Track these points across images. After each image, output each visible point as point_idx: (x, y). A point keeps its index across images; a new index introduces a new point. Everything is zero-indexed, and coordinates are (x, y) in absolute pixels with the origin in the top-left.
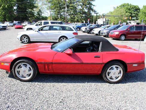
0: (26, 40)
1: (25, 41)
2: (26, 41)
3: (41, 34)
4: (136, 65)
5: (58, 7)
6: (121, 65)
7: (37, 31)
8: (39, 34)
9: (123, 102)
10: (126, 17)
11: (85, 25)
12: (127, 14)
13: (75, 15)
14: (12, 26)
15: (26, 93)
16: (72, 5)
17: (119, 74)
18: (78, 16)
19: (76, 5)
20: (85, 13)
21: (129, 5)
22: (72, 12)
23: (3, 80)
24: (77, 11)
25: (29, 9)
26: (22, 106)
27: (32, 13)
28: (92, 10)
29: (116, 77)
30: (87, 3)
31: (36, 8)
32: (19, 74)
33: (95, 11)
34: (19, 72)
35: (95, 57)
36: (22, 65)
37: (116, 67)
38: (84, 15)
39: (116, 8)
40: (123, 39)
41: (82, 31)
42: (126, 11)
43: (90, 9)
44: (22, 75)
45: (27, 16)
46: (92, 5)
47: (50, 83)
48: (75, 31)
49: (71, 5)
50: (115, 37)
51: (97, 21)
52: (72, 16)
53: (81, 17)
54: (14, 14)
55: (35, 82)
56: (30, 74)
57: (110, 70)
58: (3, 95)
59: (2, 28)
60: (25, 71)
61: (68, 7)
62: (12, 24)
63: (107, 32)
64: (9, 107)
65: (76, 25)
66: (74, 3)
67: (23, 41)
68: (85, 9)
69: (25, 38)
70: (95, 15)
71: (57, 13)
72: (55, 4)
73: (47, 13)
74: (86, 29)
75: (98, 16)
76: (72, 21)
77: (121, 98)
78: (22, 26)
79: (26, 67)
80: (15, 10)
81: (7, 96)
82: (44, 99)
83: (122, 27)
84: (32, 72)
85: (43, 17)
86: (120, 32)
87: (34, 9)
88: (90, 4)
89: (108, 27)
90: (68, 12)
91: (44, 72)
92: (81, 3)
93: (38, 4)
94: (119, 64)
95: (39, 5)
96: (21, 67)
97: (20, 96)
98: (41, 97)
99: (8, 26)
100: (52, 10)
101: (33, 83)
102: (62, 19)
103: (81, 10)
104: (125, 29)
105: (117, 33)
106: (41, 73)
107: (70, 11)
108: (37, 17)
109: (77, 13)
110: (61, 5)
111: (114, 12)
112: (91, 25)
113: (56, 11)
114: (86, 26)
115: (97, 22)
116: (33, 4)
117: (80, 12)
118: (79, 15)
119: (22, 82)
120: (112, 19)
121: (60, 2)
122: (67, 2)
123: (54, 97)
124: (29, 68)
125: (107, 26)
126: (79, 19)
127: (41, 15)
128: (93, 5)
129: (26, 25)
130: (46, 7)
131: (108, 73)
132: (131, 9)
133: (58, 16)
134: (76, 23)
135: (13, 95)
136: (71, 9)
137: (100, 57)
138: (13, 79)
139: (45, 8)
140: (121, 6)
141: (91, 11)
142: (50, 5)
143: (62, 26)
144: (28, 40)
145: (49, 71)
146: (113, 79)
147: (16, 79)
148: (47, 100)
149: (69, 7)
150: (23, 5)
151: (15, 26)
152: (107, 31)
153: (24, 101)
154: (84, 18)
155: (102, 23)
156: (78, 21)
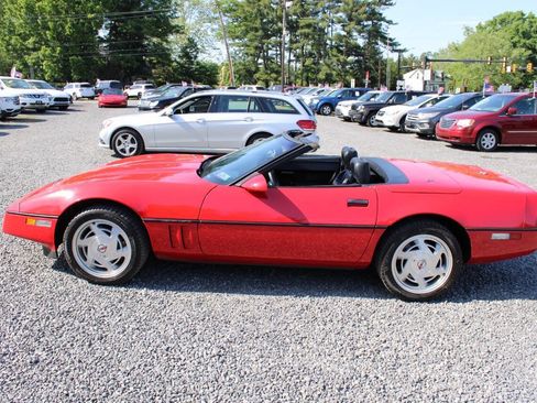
0: (131, 146)
1: (127, 149)
2: (131, 150)
3: (185, 124)
4: (504, 236)
5: (256, 30)
6: (446, 234)
7: (170, 116)
8: (178, 126)
9: (438, 366)
10: (513, 62)
11: (352, 95)
12: (516, 52)
13: (321, 56)
14: (92, 98)
15: (100, 321)
16: (309, 20)
17: (438, 266)
18: (329, 62)
19: (323, 20)
20: (355, 50)
21: (524, 20)
22: (309, 47)
23: (32, 278)
24: (328, 42)
25: (153, 35)
26: (80, 361)
27: (164, 49)
28: (384, 38)
29: (426, 279)
30: (365, 13)
31: (178, 32)
32: (86, 259)
33: (395, 44)
34: (83, 251)
35: (349, 204)
36: (94, 228)
37: (427, 242)
38: (351, 58)
39: (475, 30)
40: (490, 147)
41: (340, 115)
42: (514, 40)
43: (376, 35)
44: (96, 262)
45: (144, 61)
46: (383, 19)
47: (189, 293)
48: (304, 116)
49: (303, 22)
50: (457, 138)
51: (401, 79)
52: (309, 62)
53: (340, 67)
54: (98, 54)
55: (140, 287)
56: (123, 259)
57: (405, 250)
58: (24, 323)
59: (52, 103)
60: (106, 247)
61: (293, 27)
62: (90, 92)
63: (430, 119)
64: (37, 362)
65: (319, 93)
66: (317, 13)
67: (119, 148)
68: (355, 34)
69: (125, 137)
70: (395, 57)
71: (252, 51)
72: (245, 18)
73: (216, 52)
74: (354, 107)
75: (405, 62)
76: (307, 79)
77: (435, 351)
78: (124, 98)
79: (109, 234)
80: (102, 40)
81: (36, 328)
82: (158, 341)
83: (487, 99)
84: (127, 253)
85: (203, 67)
86: (478, 120)
87: (171, 37)
88: (374, 16)
89: (436, 101)
90: (295, 46)
91: (166, 254)
92: (341, 15)
93: (184, 19)
94: (440, 231)
95: (188, 21)
96: (93, 234)
97: (81, 330)
98: (151, 335)
99: (77, 99)
100: (237, 41)
101: (131, 291)
102: (273, 71)
103: (340, 37)
104: (496, 110)
105: (465, 123)
106: (159, 257)
107: (300, 45)
108: (182, 66)
109: (325, 50)
110: (269, 22)
111: (466, 44)
112: (374, 96)
113: (248, 43)
114: (355, 98)
115: (399, 83)
116: (166, 19)
117: (337, 47)
118: (335, 59)
119: (95, 287)
120: (459, 72)
121: (265, 11)
122: (291, 11)
123: (196, 337)
124: (120, 237)
125: (434, 96)
126: (334, 73)
127: (196, 57)
128: (387, 19)
129: (140, 94)
130: (213, 30)
131: (398, 262)
132: (532, 34)
133: (255, 63)
134: (319, 87)
135: (56, 326)
136: (306, 36)
137: (366, 205)
138: (65, 276)
139: (209, 33)
140: (493, 23)
141: (380, 43)
142: (226, 20)
143: (260, 98)
144: (135, 146)
145: (186, 252)
146: (416, 285)
147: (74, 274)
148: (170, 345)
149: (298, 27)
150: (129, 22)
151: (100, 98)
152: (431, 115)
153: (90, 345)
154: (351, 68)
155: (420, 88)
156: (329, 80)
